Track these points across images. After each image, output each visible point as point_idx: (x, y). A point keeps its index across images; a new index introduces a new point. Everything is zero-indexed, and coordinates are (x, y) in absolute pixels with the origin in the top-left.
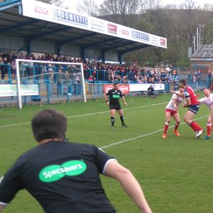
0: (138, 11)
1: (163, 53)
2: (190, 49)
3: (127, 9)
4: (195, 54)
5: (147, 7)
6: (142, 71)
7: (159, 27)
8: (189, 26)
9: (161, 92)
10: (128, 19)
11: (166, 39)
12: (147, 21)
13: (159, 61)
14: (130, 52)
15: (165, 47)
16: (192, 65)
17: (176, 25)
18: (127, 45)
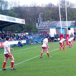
0: (9, 8)
2: (37, 24)
3: (3, 7)
4: (39, 26)
5: (13, 6)
6: (14, 35)
7: (20, 15)
8: (35, 14)
9: (25, 44)
10: (4, 12)
11: (24, 20)
12: (14, 12)
13: (22, 30)
14: (6, 27)
15: (25, 23)
16: (39, 31)
17: (29, 14)
18: (4, 23)
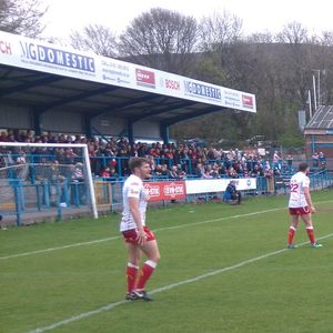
0: (196, 46)
1: (250, 123)
2: (302, 114)
3: (175, 43)
4: (313, 123)
5: (214, 38)
6: (211, 156)
7: (240, 75)
8: (297, 73)
9: (251, 193)
10: (178, 61)
11: (253, 96)
12: (215, 64)
13: (244, 136)
14: (182, 122)
15: (254, 111)
16: (309, 143)
17: (273, 71)
18: (177, 107)
